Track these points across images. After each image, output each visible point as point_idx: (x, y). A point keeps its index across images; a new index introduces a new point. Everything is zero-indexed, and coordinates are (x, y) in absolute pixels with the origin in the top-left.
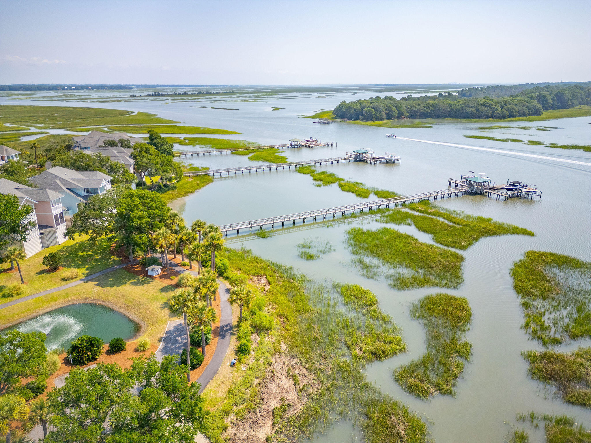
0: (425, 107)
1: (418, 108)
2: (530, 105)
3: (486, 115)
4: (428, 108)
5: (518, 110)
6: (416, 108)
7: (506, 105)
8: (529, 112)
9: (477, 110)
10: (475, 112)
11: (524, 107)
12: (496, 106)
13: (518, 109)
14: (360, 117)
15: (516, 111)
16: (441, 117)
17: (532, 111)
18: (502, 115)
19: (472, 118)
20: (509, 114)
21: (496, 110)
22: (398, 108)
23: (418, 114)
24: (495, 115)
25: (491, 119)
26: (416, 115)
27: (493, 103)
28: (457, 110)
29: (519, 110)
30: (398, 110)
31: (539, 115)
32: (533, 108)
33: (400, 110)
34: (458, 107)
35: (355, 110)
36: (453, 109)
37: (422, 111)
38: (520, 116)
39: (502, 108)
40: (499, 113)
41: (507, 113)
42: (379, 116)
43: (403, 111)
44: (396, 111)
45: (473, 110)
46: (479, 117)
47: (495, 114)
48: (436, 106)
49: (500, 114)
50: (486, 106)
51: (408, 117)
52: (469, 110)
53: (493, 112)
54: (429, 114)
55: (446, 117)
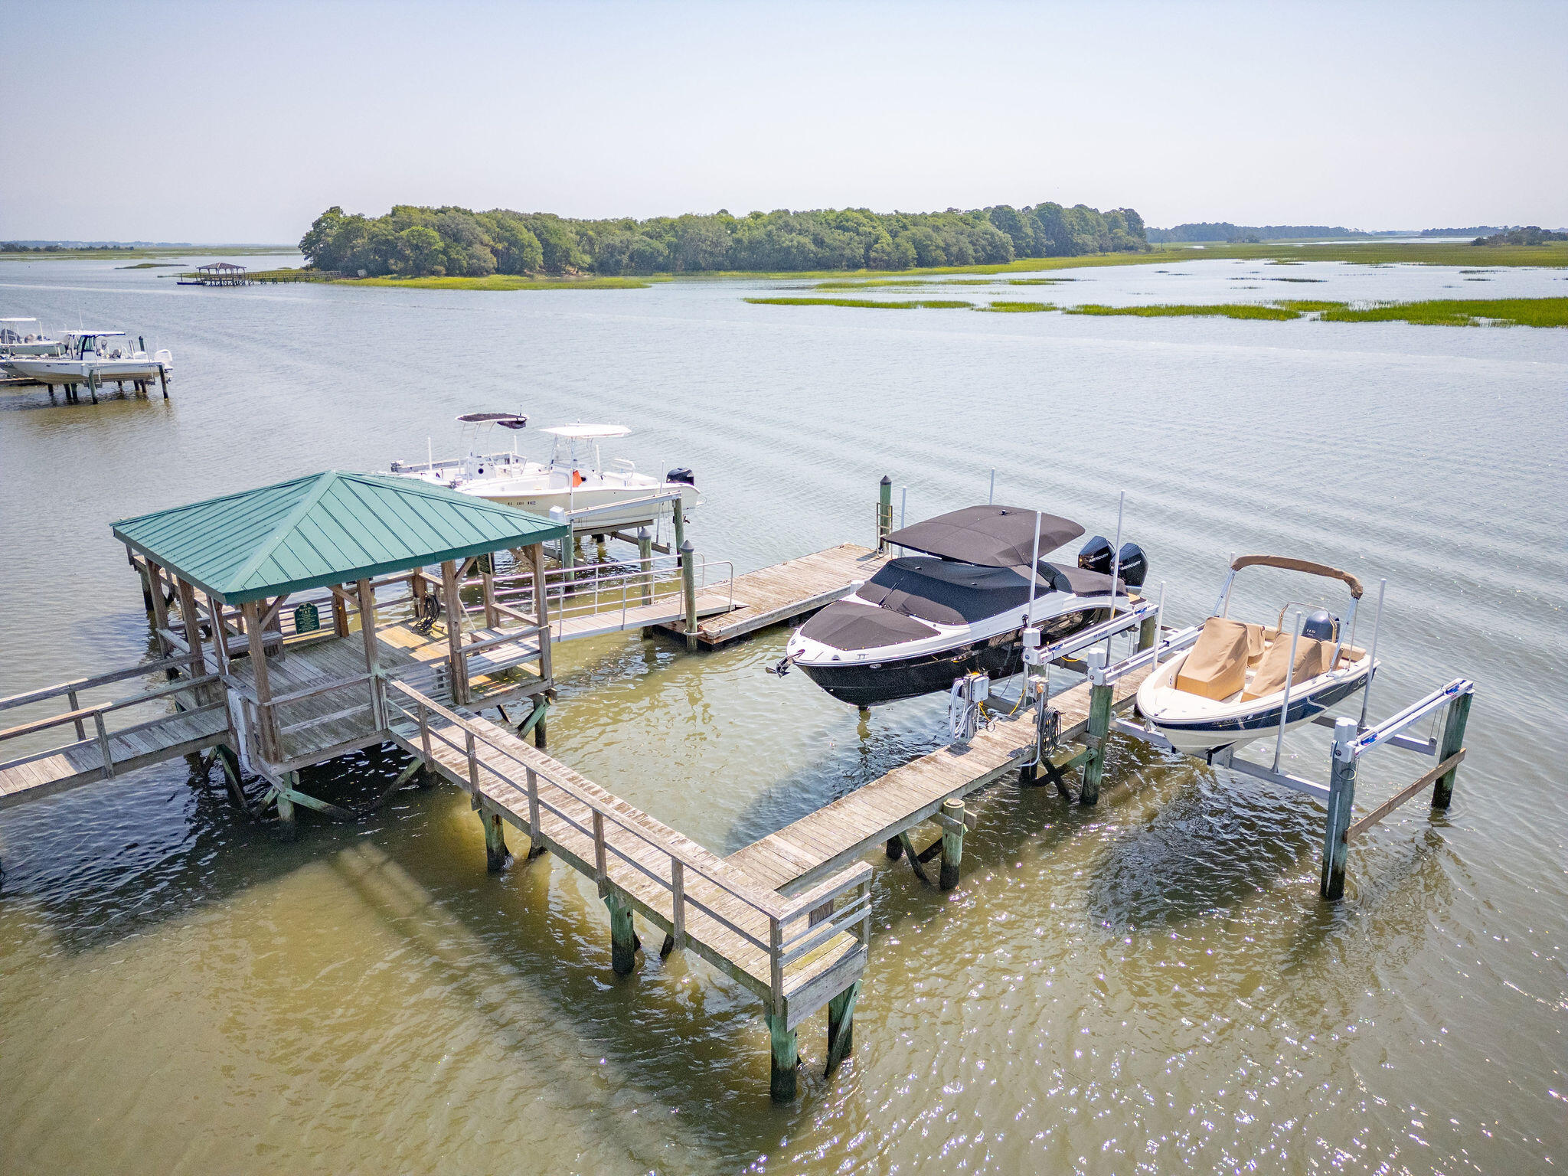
0: (647, 234)
1: (624, 238)
2: (977, 229)
3: (848, 260)
4: (659, 236)
5: (942, 244)
7: (905, 228)
8: (976, 251)
9: (819, 242)
10: (812, 247)
11: (960, 237)
12: (874, 227)
13: (944, 241)
14: (392, 263)
15: (937, 247)
16: (704, 269)
17: (984, 249)
18: (895, 256)
20: (918, 254)
21: (876, 242)
22: (546, 235)
23: (625, 259)
24: (875, 260)
26: (618, 263)
27: (865, 221)
28: (754, 246)
29: (947, 245)
30: (542, 241)
31: (1006, 263)
32: (987, 240)
33: (553, 240)
34: (755, 233)
35: (371, 237)
36: (738, 241)
37: (637, 246)
38: (949, 263)
39: (894, 235)
40: (888, 249)
41: (912, 253)
42: (458, 254)
43: (564, 243)
44: (537, 243)
45: (807, 241)
47: (873, 254)
48: (685, 231)
49: (889, 254)
50: (845, 229)
51: (591, 269)
52: (788, 240)
53: (869, 248)
54: (661, 259)
55: (719, 267)
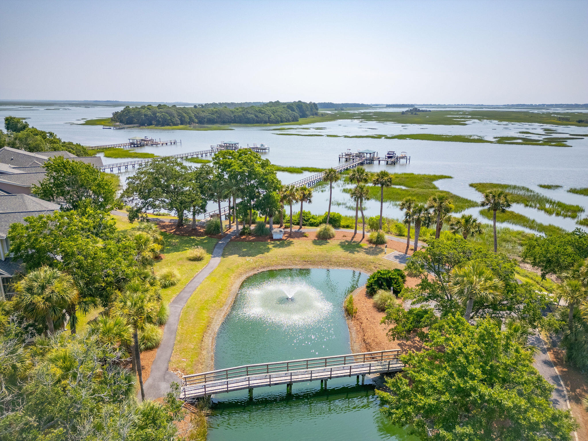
2: (290, 112)
4: (213, 114)
6: (202, 115)
9: (256, 116)
10: (255, 118)
12: (269, 113)
14: (153, 122)
16: (226, 123)
18: (276, 120)
19: (253, 123)
21: (270, 116)
25: (268, 124)
26: (204, 121)
27: (266, 111)
28: (239, 117)
30: (188, 116)
31: (298, 121)
33: (190, 115)
35: (146, 115)
36: (235, 116)
37: (209, 117)
38: (286, 122)
40: (274, 118)
42: (174, 121)
43: (192, 116)
45: (253, 116)
46: (258, 122)
50: (262, 113)
51: (197, 123)
52: (249, 116)
53: (269, 118)
55: (230, 122)
